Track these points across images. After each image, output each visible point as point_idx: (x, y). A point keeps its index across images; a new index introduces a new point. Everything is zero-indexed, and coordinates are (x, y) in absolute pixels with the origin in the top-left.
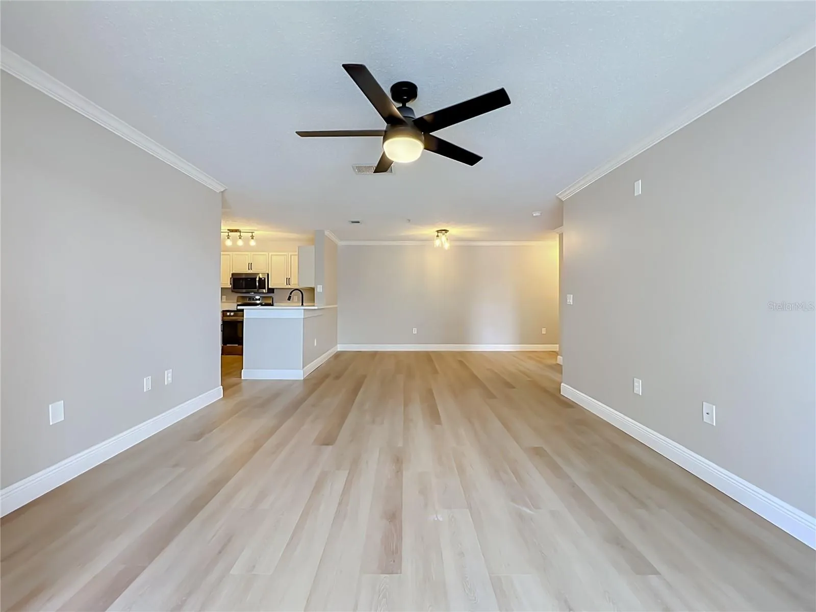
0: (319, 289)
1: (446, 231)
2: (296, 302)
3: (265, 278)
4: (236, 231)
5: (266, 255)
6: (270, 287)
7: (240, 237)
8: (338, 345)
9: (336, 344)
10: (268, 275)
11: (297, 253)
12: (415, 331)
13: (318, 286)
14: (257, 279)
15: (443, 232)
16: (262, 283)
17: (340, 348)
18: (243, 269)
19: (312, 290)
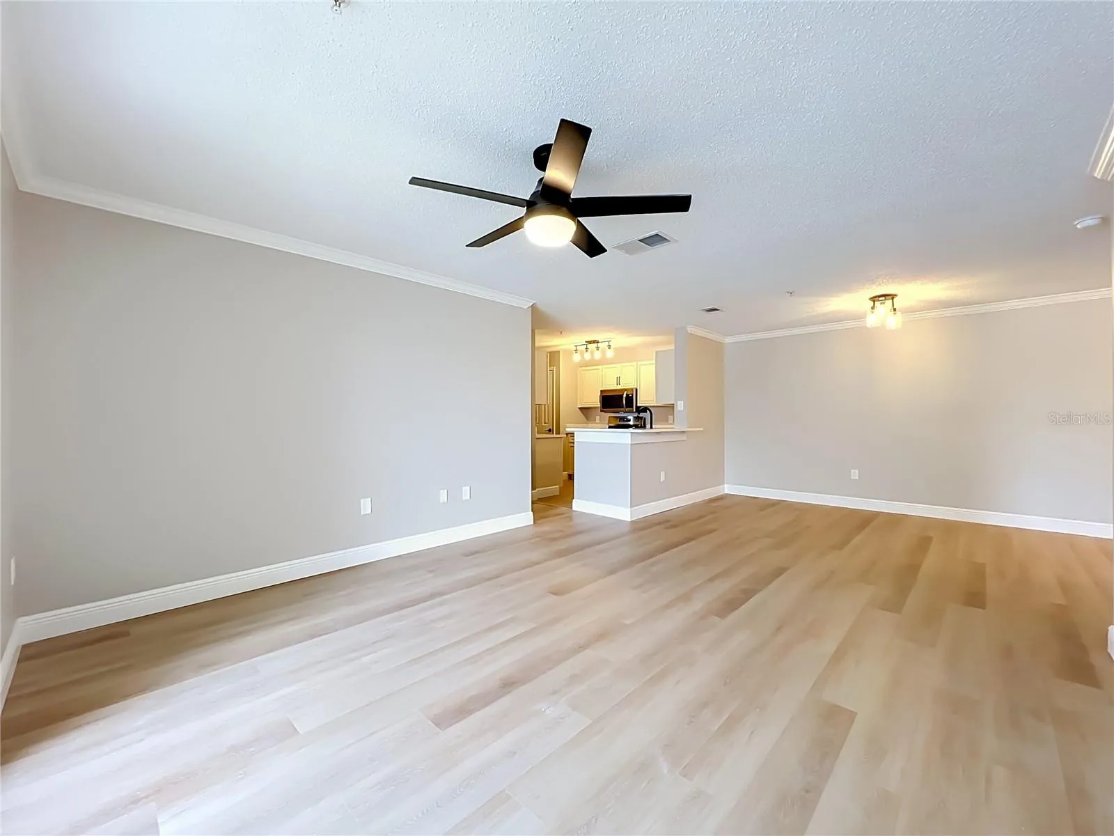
0: (680, 406)
1: (893, 296)
2: (671, 424)
3: (632, 395)
4: (594, 342)
5: (634, 366)
6: (638, 405)
7: (598, 348)
8: (726, 485)
9: (723, 483)
10: (636, 390)
11: (654, 362)
12: (855, 474)
13: (679, 402)
14: (625, 396)
15: (881, 299)
16: (630, 400)
17: (727, 489)
18: (611, 385)
19: (671, 407)
